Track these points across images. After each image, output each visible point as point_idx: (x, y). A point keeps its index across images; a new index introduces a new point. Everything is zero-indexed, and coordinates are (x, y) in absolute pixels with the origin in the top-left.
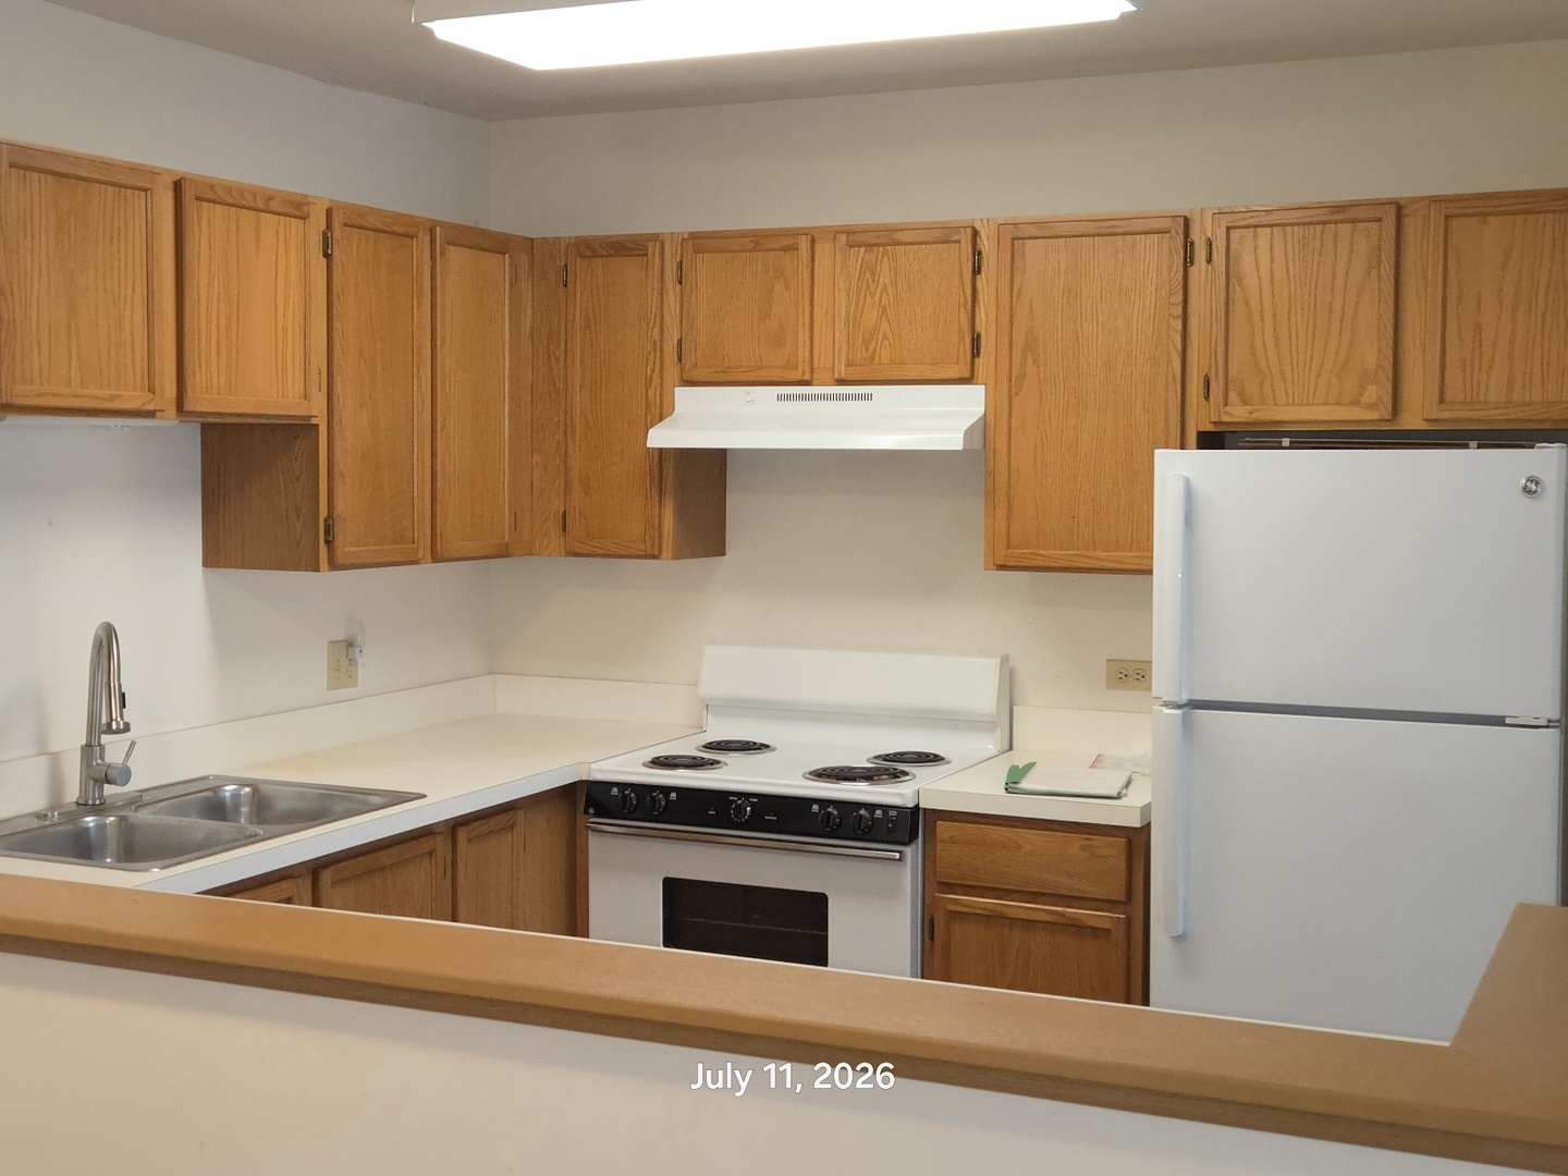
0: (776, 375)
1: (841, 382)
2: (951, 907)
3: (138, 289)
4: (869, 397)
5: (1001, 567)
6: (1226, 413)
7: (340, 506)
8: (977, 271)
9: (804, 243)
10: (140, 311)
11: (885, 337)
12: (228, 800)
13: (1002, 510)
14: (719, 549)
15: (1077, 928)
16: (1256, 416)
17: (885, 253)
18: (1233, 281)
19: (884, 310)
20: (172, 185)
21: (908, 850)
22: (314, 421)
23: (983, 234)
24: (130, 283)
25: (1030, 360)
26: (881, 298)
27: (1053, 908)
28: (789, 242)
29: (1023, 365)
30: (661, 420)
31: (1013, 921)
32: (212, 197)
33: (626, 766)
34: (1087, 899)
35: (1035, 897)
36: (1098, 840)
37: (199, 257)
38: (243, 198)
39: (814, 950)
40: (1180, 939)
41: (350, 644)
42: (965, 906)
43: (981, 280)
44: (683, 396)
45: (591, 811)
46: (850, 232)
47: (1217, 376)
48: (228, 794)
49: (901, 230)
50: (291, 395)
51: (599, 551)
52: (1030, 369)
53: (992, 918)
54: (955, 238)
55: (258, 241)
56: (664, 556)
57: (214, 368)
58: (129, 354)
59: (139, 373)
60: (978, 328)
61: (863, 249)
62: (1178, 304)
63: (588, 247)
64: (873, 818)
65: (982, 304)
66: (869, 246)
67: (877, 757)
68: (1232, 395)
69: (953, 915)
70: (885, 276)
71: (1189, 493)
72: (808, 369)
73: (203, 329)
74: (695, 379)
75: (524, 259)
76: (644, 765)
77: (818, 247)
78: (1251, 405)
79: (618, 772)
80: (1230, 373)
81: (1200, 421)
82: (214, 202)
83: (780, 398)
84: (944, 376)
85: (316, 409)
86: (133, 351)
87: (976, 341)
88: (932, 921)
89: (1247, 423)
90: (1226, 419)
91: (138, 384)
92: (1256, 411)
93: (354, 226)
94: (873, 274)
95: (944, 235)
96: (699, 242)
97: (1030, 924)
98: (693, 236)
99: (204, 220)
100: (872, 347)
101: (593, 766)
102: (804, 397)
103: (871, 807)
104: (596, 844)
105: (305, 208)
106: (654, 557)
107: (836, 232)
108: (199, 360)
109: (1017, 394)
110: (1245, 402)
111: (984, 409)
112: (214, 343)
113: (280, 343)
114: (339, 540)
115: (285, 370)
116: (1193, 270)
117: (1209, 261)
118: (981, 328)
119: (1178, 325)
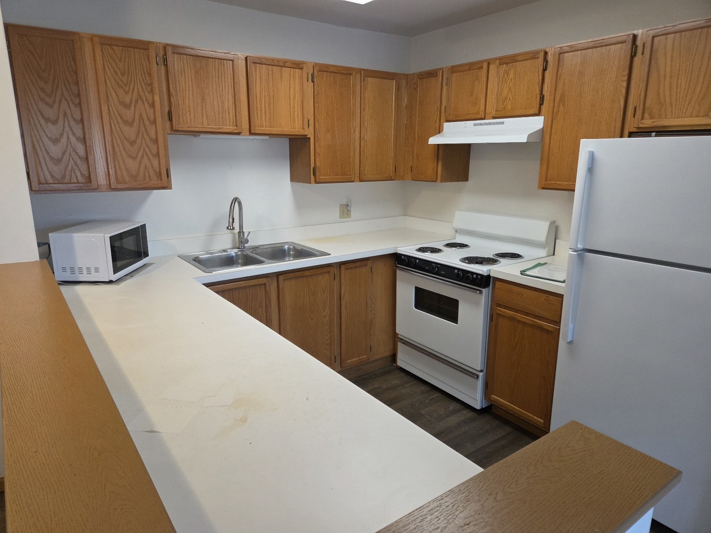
0: (473, 117)
1: (494, 118)
2: (498, 312)
3: (230, 93)
4: (503, 123)
5: (544, 188)
6: (642, 123)
7: (318, 164)
8: (545, 70)
9: (485, 65)
10: (231, 101)
11: (510, 100)
12: (287, 250)
13: (545, 167)
14: (465, 178)
15: (540, 328)
16: (655, 124)
17: (512, 66)
18: (653, 62)
19: (510, 89)
20: (244, 59)
21: (484, 290)
22: (308, 136)
23: (549, 54)
24: (227, 92)
25: (561, 105)
26: (509, 84)
27: (533, 319)
28: (479, 66)
29: (559, 106)
30: (439, 133)
31: (519, 321)
32: (260, 62)
33: (409, 249)
34: (547, 319)
35: (527, 314)
36: (552, 298)
37: (256, 82)
38: (274, 62)
39: (454, 318)
40: (570, 343)
41: (347, 205)
42: (503, 312)
43: (547, 73)
44: (446, 125)
45: (397, 262)
46: (500, 59)
47: (639, 107)
48: (286, 248)
49: (517, 56)
50: (297, 127)
51: (420, 179)
52: (561, 108)
53: (512, 319)
54: (537, 56)
55: (281, 77)
56: (438, 181)
57: (264, 119)
58: (227, 114)
59: (231, 120)
60: (544, 93)
61: (505, 65)
62: (625, 75)
63: (421, 75)
64: (473, 278)
65: (546, 83)
66: (507, 64)
67: (496, 255)
68: (646, 115)
69: (499, 315)
70: (511, 76)
71: (592, 158)
72: (483, 114)
73: (259, 106)
74: (449, 119)
75: (404, 82)
76: (416, 250)
77: (491, 66)
78: (654, 119)
79: (405, 252)
80: (646, 105)
81: (630, 126)
82: (262, 64)
83: (475, 125)
84: (529, 113)
85: (310, 133)
86: (229, 113)
87: (542, 98)
88: (492, 315)
89: (651, 127)
90: (641, 126)
91: (232, 124)
92: (656, 121)
93: (323, 71)
94: (508, 75)
95: (533, 55)
96: (454, 69)
97: (524, 324)
98: (452, 67)
99: (258, 70)
100: (505, 104)
101: (399, 249)
102: (481, 124)
103: (473, 273)
104: (399, 273)
105: (301, 65)
106: (436, 181)
107: (496, 59)
108: (257, 116)
109: (555, 119)
110: (651, 118)
111: (542, 126)
112: (263, 111)
113: (292, 111)
114: (317, 174)
115: (294, 120)
116: (636, 59)
117: (643, 54)
118: (545, 93)
119: (625, 84)
